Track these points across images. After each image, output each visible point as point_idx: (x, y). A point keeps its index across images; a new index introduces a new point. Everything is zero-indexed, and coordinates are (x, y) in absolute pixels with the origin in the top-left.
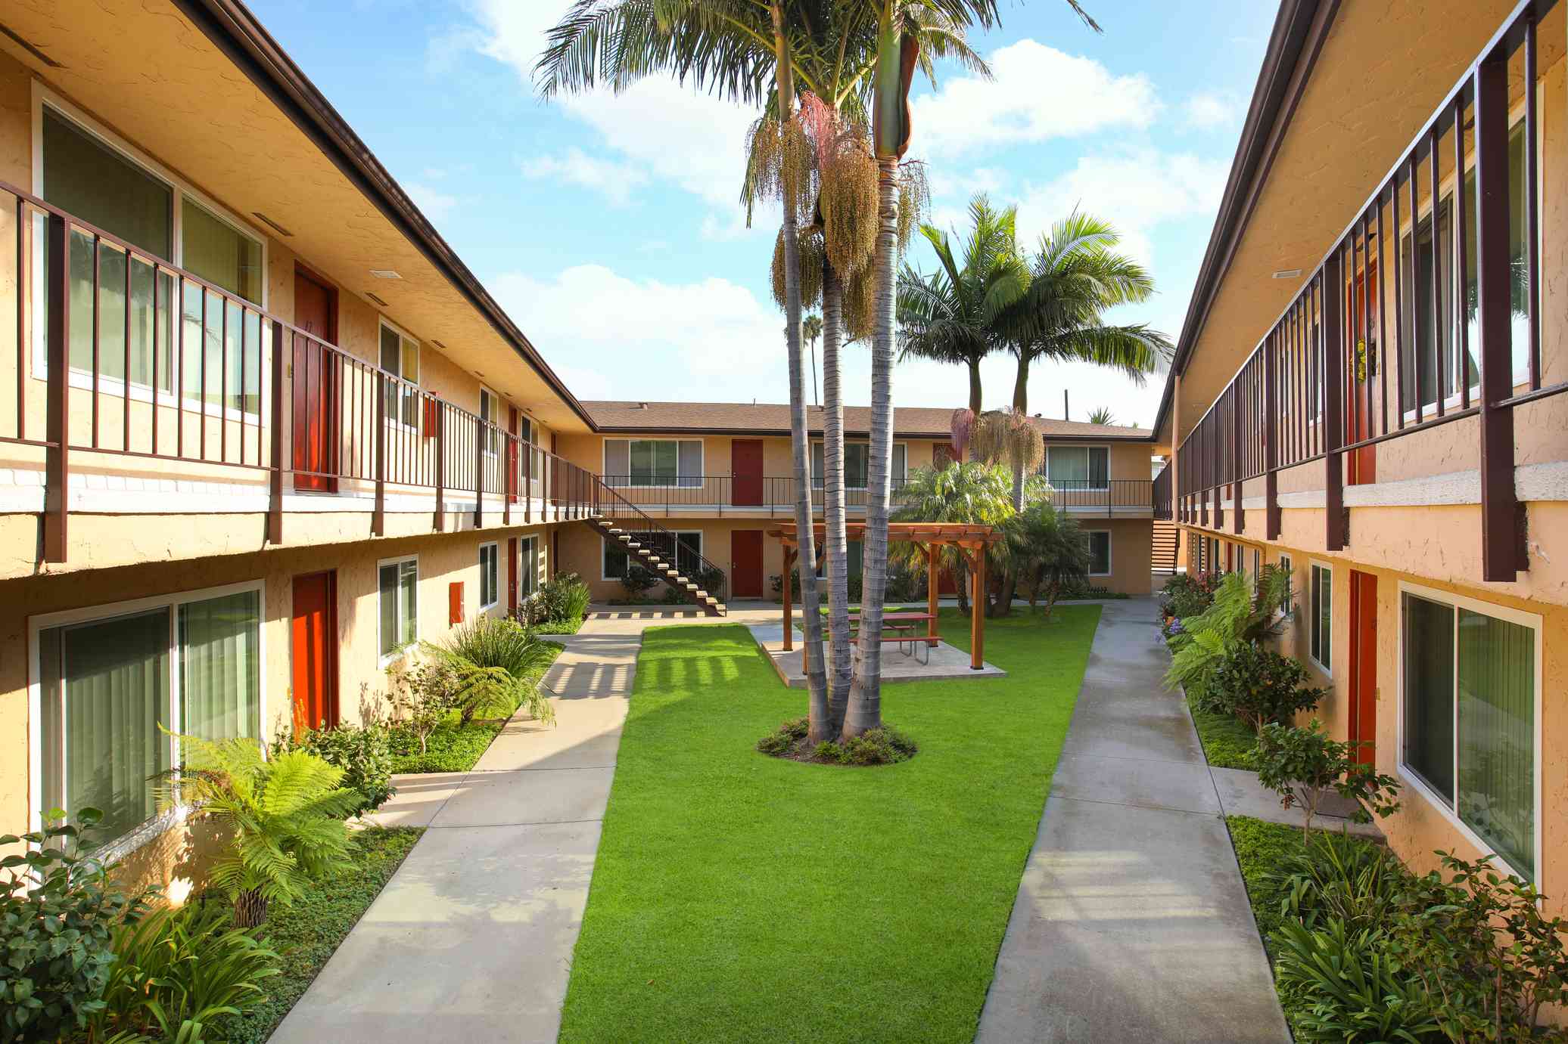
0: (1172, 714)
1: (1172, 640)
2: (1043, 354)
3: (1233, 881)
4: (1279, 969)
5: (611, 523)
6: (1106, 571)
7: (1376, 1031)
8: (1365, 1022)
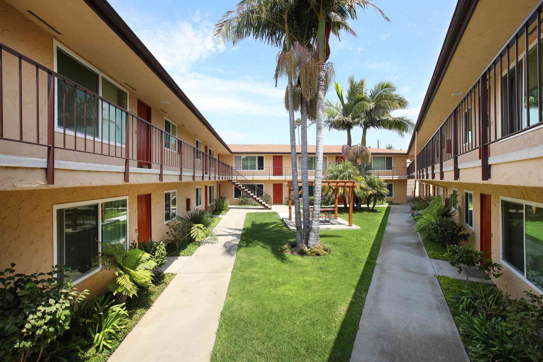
0: (416, 241)
1: (415, 218)
2: (371, 127)
3: (441, 298)
4: (461, 330)
5: (236, 181)
6: (392, 196)
7: (501, 355)
8: (496, 351)
